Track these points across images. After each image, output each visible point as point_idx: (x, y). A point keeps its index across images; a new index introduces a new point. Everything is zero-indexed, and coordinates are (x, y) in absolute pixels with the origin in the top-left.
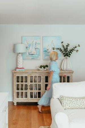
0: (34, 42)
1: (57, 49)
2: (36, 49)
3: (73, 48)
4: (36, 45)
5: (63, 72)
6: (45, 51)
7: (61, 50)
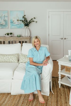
0: (3, 15)
1: (20, 20)
2: (4, 20)
3: (30, 20)
4: (4, 17)
5: (21, 38)
6: (12, 22)
7: (23, 22)
